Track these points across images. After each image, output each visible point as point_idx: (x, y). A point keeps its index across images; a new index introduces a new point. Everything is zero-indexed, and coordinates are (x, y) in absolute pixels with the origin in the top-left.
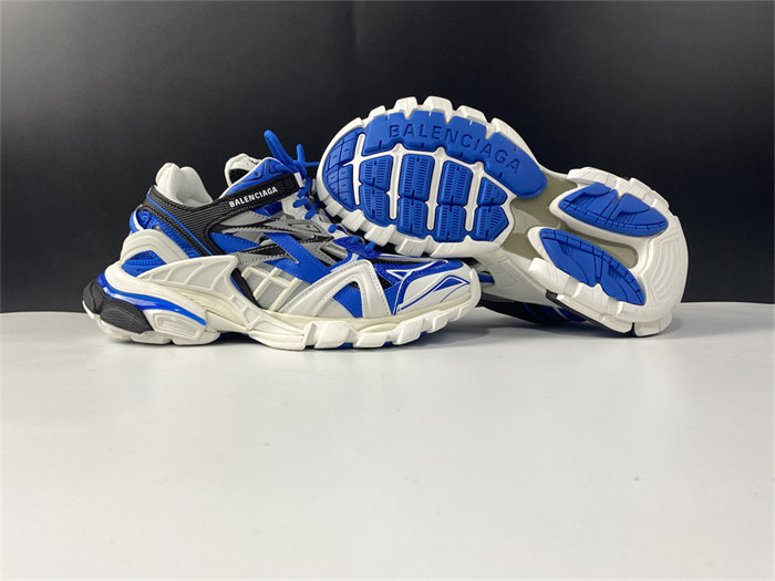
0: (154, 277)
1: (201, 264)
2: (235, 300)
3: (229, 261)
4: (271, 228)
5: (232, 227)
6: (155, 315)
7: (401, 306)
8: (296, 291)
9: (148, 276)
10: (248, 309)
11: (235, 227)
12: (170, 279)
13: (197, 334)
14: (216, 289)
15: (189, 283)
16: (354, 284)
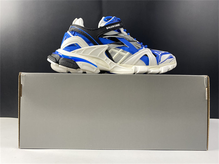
0: (77, 52)
1: (96, 47)
2: (106, 60)
3: (106, 47)
4: (120, 36)
5: (107, 35)
6: (80, 63)
7: (160, 62)
8: (128, 57)
9: (75, 51)
10: (111, 63)
11: (109, 35)
12: (83, 53)
13: (95, 70)
14: (100, 56)
15: (90, 54)
16: (146, 55)
